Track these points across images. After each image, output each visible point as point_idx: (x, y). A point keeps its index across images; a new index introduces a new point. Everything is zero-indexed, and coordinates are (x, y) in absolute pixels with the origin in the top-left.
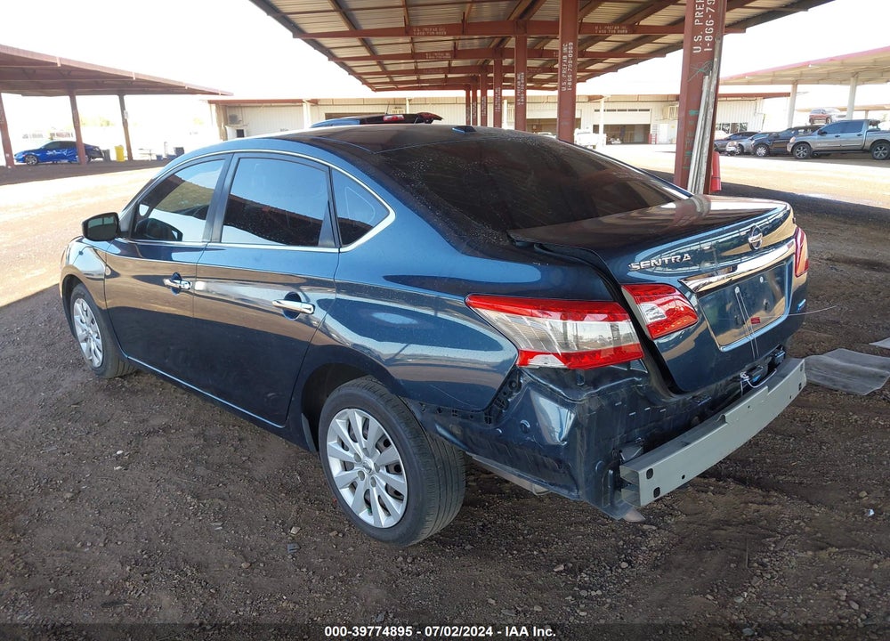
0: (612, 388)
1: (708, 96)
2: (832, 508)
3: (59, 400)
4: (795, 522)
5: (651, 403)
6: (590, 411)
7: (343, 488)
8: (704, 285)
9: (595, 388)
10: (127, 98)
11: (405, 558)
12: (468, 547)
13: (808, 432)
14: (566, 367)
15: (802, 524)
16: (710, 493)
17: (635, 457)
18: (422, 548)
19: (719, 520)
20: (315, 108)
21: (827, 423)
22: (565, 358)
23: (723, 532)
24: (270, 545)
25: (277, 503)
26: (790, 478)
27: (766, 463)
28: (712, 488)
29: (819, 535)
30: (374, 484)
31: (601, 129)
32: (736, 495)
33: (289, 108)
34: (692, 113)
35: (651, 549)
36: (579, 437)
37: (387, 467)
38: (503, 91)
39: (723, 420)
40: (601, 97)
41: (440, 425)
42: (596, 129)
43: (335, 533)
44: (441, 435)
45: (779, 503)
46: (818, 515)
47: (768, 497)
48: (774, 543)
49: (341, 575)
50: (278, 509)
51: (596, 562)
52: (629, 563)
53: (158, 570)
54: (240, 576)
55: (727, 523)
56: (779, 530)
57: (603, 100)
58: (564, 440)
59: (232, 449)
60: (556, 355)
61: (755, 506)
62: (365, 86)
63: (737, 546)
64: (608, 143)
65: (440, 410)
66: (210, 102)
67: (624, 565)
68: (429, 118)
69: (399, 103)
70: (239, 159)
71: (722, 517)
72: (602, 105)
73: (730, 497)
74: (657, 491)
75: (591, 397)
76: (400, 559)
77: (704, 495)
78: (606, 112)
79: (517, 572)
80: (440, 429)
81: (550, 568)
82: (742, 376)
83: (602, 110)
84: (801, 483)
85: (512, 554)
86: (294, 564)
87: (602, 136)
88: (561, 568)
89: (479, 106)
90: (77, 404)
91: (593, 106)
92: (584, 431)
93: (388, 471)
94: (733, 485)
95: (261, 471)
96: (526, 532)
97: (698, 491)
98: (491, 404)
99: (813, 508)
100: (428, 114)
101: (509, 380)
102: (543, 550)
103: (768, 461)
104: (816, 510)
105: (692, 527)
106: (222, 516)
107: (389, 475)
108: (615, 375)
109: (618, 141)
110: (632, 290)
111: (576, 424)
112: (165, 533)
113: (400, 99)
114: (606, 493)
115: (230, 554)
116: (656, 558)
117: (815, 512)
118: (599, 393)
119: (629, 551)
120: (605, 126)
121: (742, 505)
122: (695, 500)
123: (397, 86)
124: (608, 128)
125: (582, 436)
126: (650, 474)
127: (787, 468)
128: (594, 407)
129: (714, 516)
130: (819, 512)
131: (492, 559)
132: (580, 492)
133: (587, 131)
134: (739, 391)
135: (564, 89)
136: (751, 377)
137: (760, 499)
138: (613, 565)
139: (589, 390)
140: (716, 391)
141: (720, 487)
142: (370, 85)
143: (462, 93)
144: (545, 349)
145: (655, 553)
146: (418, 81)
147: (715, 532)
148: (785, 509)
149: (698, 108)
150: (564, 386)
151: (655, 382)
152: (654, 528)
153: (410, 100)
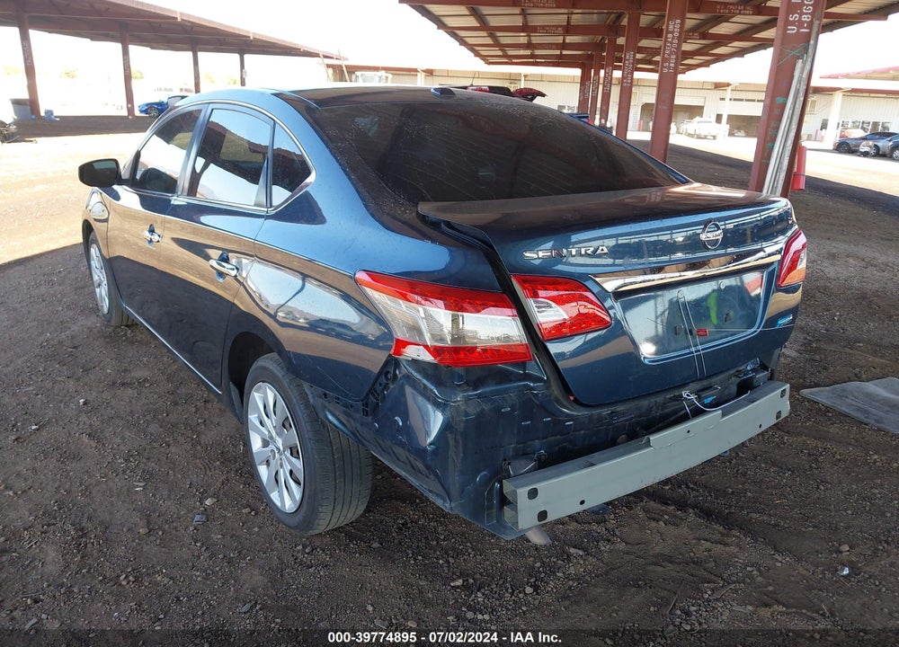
0: (497, 392)
1: (799, 82)
2: (799, 560)
3: (61, 343)
4: (749, 569)
5: (550, 414)
6: (467, 414)
7: (260, 464)
8: (631, 284)
9: (475, 389)
10: (247, 57)
11: (305, 547)
12: (376, 545)
13: (811, 467)
14: (435, 362)
15: (755, 572)
16: (661, 523)
17: (527, 472)
18: (328, 539)
19: (662, 555)
20: (430, 78)
21: (840, 460)
22: (435, 351)
23: (660, 569)
24: (178, 514)
25: (208, 472)
26: (765, 518)
27: (745, 497)
28: (667, 517)
29: (771, 588)
30: (281, 466)
31: (724, 119)
32: (691, 529)
33: (401, 77)
34: (779, 100)
35: (568, 577)
36: (451, 442)
37: (291, 449)
38: (614, 72)
39: (648, 444)
40: (728, 85)
41: (329, 410)
42: (719, 118)
43: (247, 510)
44: (331, 422)
45: (738, 545)
46: (779, 564)
47: (728, 536)
48: (713, 590)
49: (232, 555)
50: (206, 478)
51: (501, 582)
52: (536, 588)
53: (59, 525)
54: (133, 541)
55: (670, 560)
56: (725, 576)
57: (730, 88)
58: (431, 444)
59: (194, 410)
60: (426, 347)
61: (708, 544)
62: (478, 58)
63: (668, 587)
64: (731, 134)
65: (325, 395)
66: (328, 66)
67: (529, 590)
68: (533, 94)
69: (514, 78)
70: (212, 110)
71: (666, 551)
72: (728, 94)
73: (684, 530)
74: (543, 515)
75: (468, 399)
76: (300, 547)
77: (654, 524)
78: (732, 102)
79: (412, 580)
80: (330, 417)
81: (447, 581)
82: (685, 396)
83: (727, 99)
84: (776, 525)
85: (415, 560)
86: (192, 537)
87: (725, 127)
88: (459, 582)
89: (601, 87)
90: (75, 348)
91: (719, 93)
92: (458, 437)
93: (291, 454)
94: (692, 517)
95: (209, 436)
96: (442, 537)
97: (649, 518)
98: (368, 394)
99: (777, 556)
100: (531, 89)
101: (384, 371)
102: (451, 560)
103: (749, 494)
104: (780, 559)
105: (627, 557)
106: (148, 477)
107: (290, 457)
108: (505, 377)
109: (742, 133)
110: (523, 282)
111: (447, 427)
112: (87, 487)
113: (516, 74)
114: (490, 507)
115: (136, 518)
116: (570, 587)
117: (777, 560)
118: (479, 396)
119: (543, 575)
120: (729, 116)
121: (694, 541)
122: (642, 528)
123: (511, 60)
124: (731, 118)
125: (456, 441)
126: (533, 494)
127: (768, 506)
128: (473, 410)
129: (658, 549)
130: (781, 561)
131: (393, 561)
132: (453, 504)
133: (709, 120)
134: (683, 412)
135: (666, 70)
136: (699, 399)
137: (717, 537)
138: (517, 588)
139: (467, 391)
140: (650, 410)
141: (675, 516)
142: (484, 58)
143: (577, 72)
144: (418, 340)
145: (571, 582)
146: (532, 56)
147: (651, 568)
148: (742, 552)
149: (787, 96)
150: (439, 383)
151: (556, 390)
152: (581, 553)
153: (525, 76)
